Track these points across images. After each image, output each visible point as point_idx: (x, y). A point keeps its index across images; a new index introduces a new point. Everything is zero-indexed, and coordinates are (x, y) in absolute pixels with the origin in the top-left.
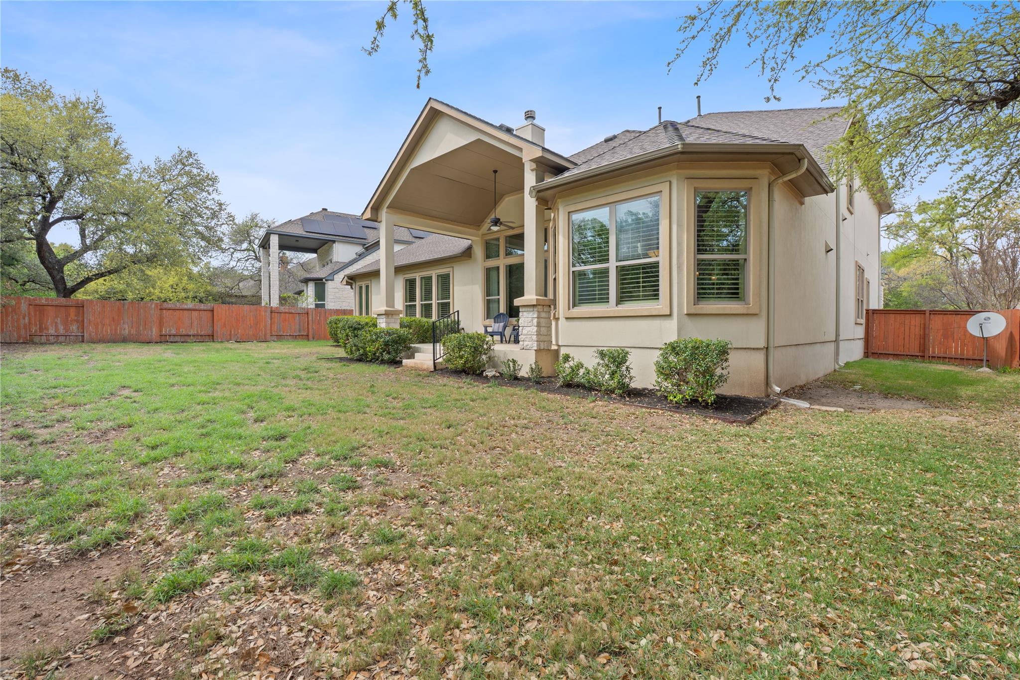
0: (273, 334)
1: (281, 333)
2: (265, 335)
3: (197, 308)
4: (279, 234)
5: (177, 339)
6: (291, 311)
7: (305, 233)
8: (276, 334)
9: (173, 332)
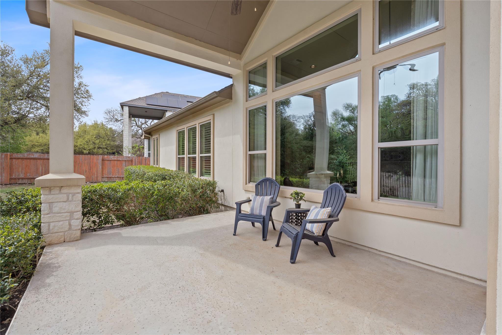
0: (105, 176)
1: (111, 176)
2: (97, 177)
3: (42, 157)
4: (129, 106)
5: (24, 181)
6: (119, 159)
7: (146, 105)
8: (107, 176)
9: (22, 176)
